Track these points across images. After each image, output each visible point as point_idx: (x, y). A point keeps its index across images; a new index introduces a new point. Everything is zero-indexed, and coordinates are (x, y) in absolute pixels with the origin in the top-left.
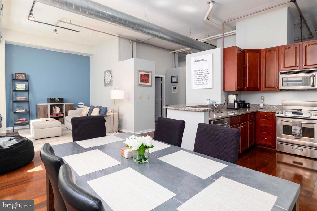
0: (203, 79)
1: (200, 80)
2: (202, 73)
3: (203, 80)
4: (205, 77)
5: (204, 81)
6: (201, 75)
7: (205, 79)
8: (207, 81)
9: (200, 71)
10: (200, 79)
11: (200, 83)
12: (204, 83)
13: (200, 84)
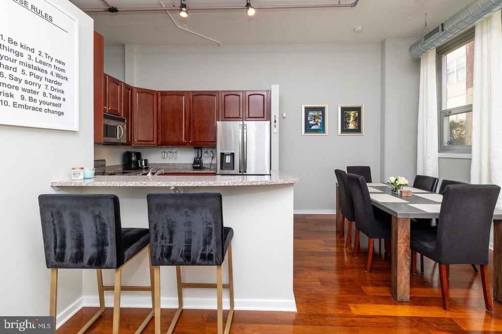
0: (46, 91)
1: (35, 93)
2: (41, 66)
3: (44, 94)
4: (56, 86)
5: (48, 99)
6: (38, 73)
7: (54, 93)
8: (61, 102)
9: (33, 50)
10: (35, 88)
11: (32, 104)
12: (52, 108)
13: (34, 109)
